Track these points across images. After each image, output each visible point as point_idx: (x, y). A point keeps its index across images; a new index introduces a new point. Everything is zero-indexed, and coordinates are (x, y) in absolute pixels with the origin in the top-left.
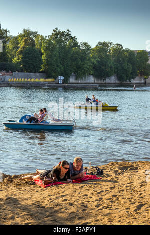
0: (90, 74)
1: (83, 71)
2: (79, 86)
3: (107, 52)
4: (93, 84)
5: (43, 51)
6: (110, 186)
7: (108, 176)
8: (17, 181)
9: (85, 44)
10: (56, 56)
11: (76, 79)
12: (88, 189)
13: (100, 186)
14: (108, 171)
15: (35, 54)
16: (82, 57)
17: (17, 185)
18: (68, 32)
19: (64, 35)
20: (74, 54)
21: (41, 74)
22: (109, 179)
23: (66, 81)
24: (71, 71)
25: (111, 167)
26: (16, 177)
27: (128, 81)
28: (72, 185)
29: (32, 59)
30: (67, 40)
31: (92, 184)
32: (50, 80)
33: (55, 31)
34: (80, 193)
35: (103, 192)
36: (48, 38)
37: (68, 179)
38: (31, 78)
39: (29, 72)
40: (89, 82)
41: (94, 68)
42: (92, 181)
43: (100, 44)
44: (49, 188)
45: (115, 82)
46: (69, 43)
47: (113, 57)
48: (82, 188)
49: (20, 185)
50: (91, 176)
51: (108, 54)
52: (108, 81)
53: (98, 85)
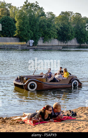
0: (55, 38)
1: (49, 35)
2: (46, 48)
3: (68, 20)
4: (57, 46)
5: (16, 20)
6: (84, 124)
7: (81, 117)
8: (9, 121)
9: (51, 13)
10: (27, 23)
11: (44, 42)
12: (68, 125)
13: (77, 124)
14: (79, 113)
15: (10, 22)
16: (48, 24)
17: (11, 124)
18: (36, 3)
19: (33, 6)
20: (41, 21)
21: (15, 38)
22: (82, 119)
23: (35, 44)
24: (39, 35)
25: (80, 110)
26: (7, 119)
27: (85, 43)
28: (55, 123)
29: (7, 26)
30: (35, 10)
31: (70, 122)
32: (22, 43)
33: (25, 3)
34: (63, 129)
35: (80, 127)
36: (20, 9)
37: (50, 119)
38: (7, 42)
39: (5, 37)
40: (54, 44)
41: (57, 33)
42: (69, 120)
43: (63, 13)
44: (37, 126)
45: (75, 44)
46: (38, 13)
47: (73, 24)
48: (63, 125)
49: (13, 124)
50: (67, 117)
51: (69, 21)
52: (69, 43)
53: (61, 47)
